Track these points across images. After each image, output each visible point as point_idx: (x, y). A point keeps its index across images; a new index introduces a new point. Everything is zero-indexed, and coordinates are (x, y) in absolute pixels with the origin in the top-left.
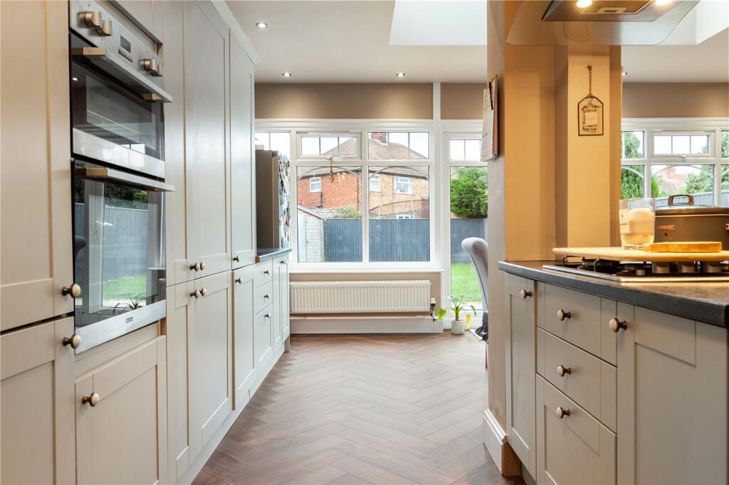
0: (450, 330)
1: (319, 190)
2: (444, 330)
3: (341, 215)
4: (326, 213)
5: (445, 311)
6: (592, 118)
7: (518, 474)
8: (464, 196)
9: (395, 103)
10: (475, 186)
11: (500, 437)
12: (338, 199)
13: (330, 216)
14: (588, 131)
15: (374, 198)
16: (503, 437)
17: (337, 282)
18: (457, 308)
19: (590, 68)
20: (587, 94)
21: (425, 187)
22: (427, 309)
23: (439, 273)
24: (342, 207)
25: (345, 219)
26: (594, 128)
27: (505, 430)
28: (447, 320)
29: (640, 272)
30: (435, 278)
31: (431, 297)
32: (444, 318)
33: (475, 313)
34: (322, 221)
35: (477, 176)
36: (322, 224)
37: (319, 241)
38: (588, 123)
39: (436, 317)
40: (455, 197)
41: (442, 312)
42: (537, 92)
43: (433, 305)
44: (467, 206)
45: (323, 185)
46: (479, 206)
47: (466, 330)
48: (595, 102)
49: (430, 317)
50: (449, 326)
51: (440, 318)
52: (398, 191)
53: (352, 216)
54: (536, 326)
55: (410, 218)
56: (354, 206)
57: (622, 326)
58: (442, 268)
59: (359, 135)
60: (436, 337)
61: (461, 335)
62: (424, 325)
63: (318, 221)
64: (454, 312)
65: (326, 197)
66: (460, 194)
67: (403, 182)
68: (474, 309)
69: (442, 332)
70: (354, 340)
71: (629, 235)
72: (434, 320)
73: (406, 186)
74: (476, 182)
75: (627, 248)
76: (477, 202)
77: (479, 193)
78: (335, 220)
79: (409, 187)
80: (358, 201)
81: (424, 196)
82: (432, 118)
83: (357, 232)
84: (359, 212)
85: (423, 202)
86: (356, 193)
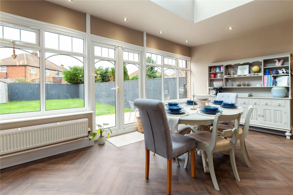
0: (97, 141)
1: (6, 72)
3: (17, 82)
4: (9, 81)
8: (72, 77)
10: (76, 74)
12: (15, 75)
13: (12, 82)
15: (33, 76)
18: (101, 131)
21: (54, 73)
24: (18, 78)
25: (19, 84)
30: (90, 117)
31: (88, 127)
34: (7, 84)
35: (77, 71)
36: (7, 85)
37: (5, 92)
39: (90, 138)
40: (69, 77)
41: (95, 135)
43: (89, 132)
44: (73, 80)
45: (7, 70)
46: (77, 80)
49: (88, 138)
51: (93, 138)
53: (23, 82)
55: (48, 83)
56: (24, 79)
58: (92, 111)
59: (38, 31)
63: (5, 84)
64: (99, 133)
65: (9, 75)
66: (71, 76)
69: (94, 144)
72: (90, 140)
74: (76, 72)
76: (77, 79)
77: (78, 76)
78: (14, 84)
79: (48, 73)
80: (25, 77)
81: (54, 76)
82: (86, 32)
83: (26, 88)
84: (26, 81)
85: (54, 78)
86: (24, 74)
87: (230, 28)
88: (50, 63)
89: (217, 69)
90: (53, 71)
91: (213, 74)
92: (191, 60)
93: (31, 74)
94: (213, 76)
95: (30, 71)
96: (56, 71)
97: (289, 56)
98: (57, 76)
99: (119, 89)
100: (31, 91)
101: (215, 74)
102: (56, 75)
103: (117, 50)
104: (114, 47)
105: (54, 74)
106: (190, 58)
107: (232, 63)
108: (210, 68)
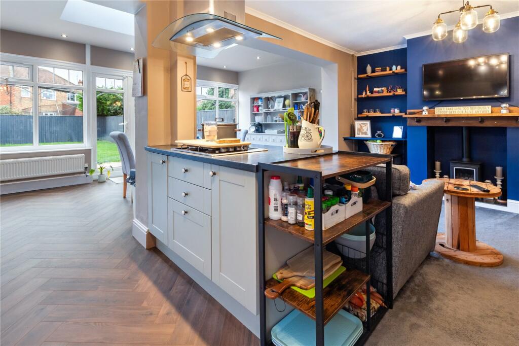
0: (97, 180)
2: (94, 181)
5: (94, 170)
6: (187, 84)
7: (154, 246)
9: (59, 50)
11: (145, 231)
14: (186, 90)
15: (26, 101)
16: (146, 231)
17: (12, 160)
18: (101, 168)
19: (186, 63)
20: (185, 74)
22: (82, 170)
23: (90, 150)
26: (188, 88)
27: (148, 226)
28: (95, 175)
29: (217, 152)
30: (87, 153)
31: (85, 163)
32: (93, 174)
33: (113, 170)
38: (186, 86)
39: (88, 174)
41: (92, 171)
42: (162, 69)
43: (86, 168)
47: (107, 179)
48: (188, 78)
49: (84, 175)
50: (96, 178)
51: (91, 175)
52: (45, 98)
53: (8, 113)
54: (168, 176)
55: (54, 115)
56: (8, 106)
57: (214, 174)
58: (91, 147)
59: (31, 67)
60: (88, 185)
61: (104, 182)
62: (81, 180)
64: (99, 170)
67: (48, 93)
68: (112, 167)
69: (92, 181)
70: (28, 195)
71: (208, 136)
72: (87, 176)
73: (51, 96)
75: (207, 141)
79: (53, 96)
80: (11, 103)
81: (64, 102)
82: (85, 63)
83: (12, 124)
84: (13, 110)
85: (64, 105)
86: (9, 97)
87: (258, 58)
88: (58, 78)
89: (260, 101)
90: (63, 94)
91: (256, 106)
92: (238, 89)
93: (21, 98)
94: (255, 109)
95: (20, 93)
96: (68, 92)
97: (308, 91)
98: (70, 102)
99: (127, 124)
100: (21, 128)
101: (258, 107)
102: (69, 99)
103: (125, 80)
104: (122, 78)
105: (65, 98)
106: (237, 85)
107: (270, 95)
108: (254, 100)
